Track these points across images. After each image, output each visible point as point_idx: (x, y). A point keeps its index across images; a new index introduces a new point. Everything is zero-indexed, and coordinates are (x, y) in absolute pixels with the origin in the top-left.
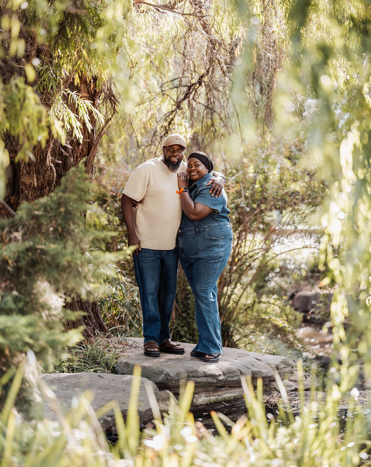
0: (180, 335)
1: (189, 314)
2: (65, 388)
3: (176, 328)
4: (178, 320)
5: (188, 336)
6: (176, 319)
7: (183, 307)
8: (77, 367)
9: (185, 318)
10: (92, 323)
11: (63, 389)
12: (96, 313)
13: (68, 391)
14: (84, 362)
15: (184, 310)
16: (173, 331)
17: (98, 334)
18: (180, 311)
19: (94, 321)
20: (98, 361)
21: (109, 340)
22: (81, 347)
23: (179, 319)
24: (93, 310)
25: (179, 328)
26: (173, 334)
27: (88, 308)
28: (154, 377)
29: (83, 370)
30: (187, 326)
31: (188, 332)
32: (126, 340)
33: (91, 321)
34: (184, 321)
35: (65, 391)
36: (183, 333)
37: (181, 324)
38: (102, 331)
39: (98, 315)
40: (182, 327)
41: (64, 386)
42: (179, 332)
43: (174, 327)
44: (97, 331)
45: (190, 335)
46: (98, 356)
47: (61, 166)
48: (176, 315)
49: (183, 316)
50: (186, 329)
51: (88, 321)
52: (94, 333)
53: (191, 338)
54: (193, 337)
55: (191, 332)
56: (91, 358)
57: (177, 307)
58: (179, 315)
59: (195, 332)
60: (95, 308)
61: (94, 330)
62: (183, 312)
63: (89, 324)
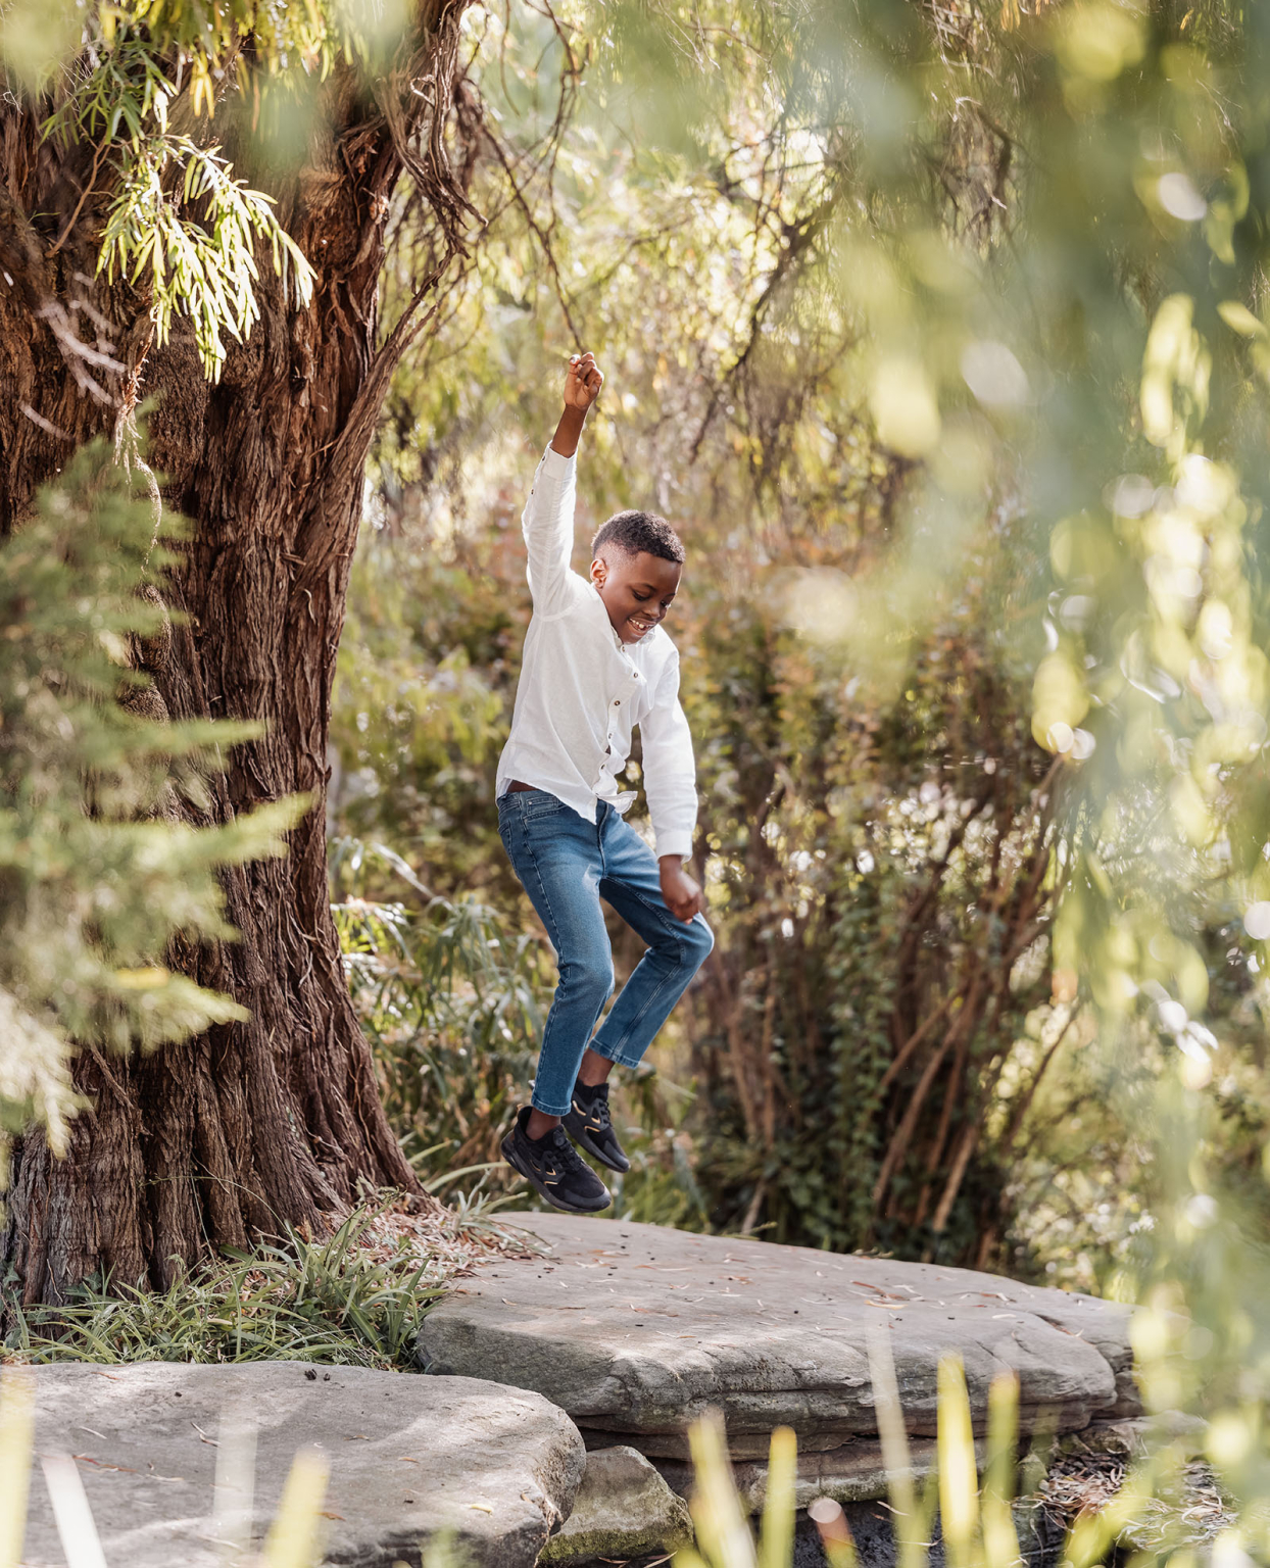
0: (793, 1205)
1: (831, 1119)
2: (164, 1429)
3: (776, 1176)
4: (782, 1143)
5: (824, 1209)
6: (776, 1139)
7: (809, 1090)
8: (250, 1336)
9: (812, 1136)
10: (346, 1150)
11: (158, 1432)
12: (366, 1108)
13: (178, 1440)
14: (280, 1317)
15: (811, 1099)
16: (761, 1190)
17: (368, 1195)
18: (793, 1106)
19: (355, 1140)
20: (345, 1312)
21: (417, 1223)
22: (281, 1253)
23: (788, 1139)
24: (349, 1094)
25: (790, 1178)
26: (765, 1200)
27: (327, 1084)
28: (574, 1389)
29: (271, 1351)
30: (822, 1170)
31: (826, 1192)
32: (491, 1223)
33: (340, 1141)
34: (813, 1149)
35: (163, 1442)
36: (802, 1198)
37: (798, 1162)
38: (391, 1183)
39: (374, 1117)
40: (803, 1171)
41: (162, 1421)
42: (785, 1191)
43: (768, 1172)
44: (366, 1184)
45: (834, 1205)
46: (347, 1291)
47: (219, 477)
48: (777, 1121)
49: (804, 1128)
50: (816, 1180)
51: (327, 1140)
52: (353, 1191)
53: (837, 1217)
54: (847, 1215)
55: (837, 1192)
56: (315, 1300)
57: (783, 1087)
58: (791, 1122)
59: (853, 1195)
60: (361, 1086)
61: (353, 1176)
62: (806, 1110)
63: (332, 1152)
